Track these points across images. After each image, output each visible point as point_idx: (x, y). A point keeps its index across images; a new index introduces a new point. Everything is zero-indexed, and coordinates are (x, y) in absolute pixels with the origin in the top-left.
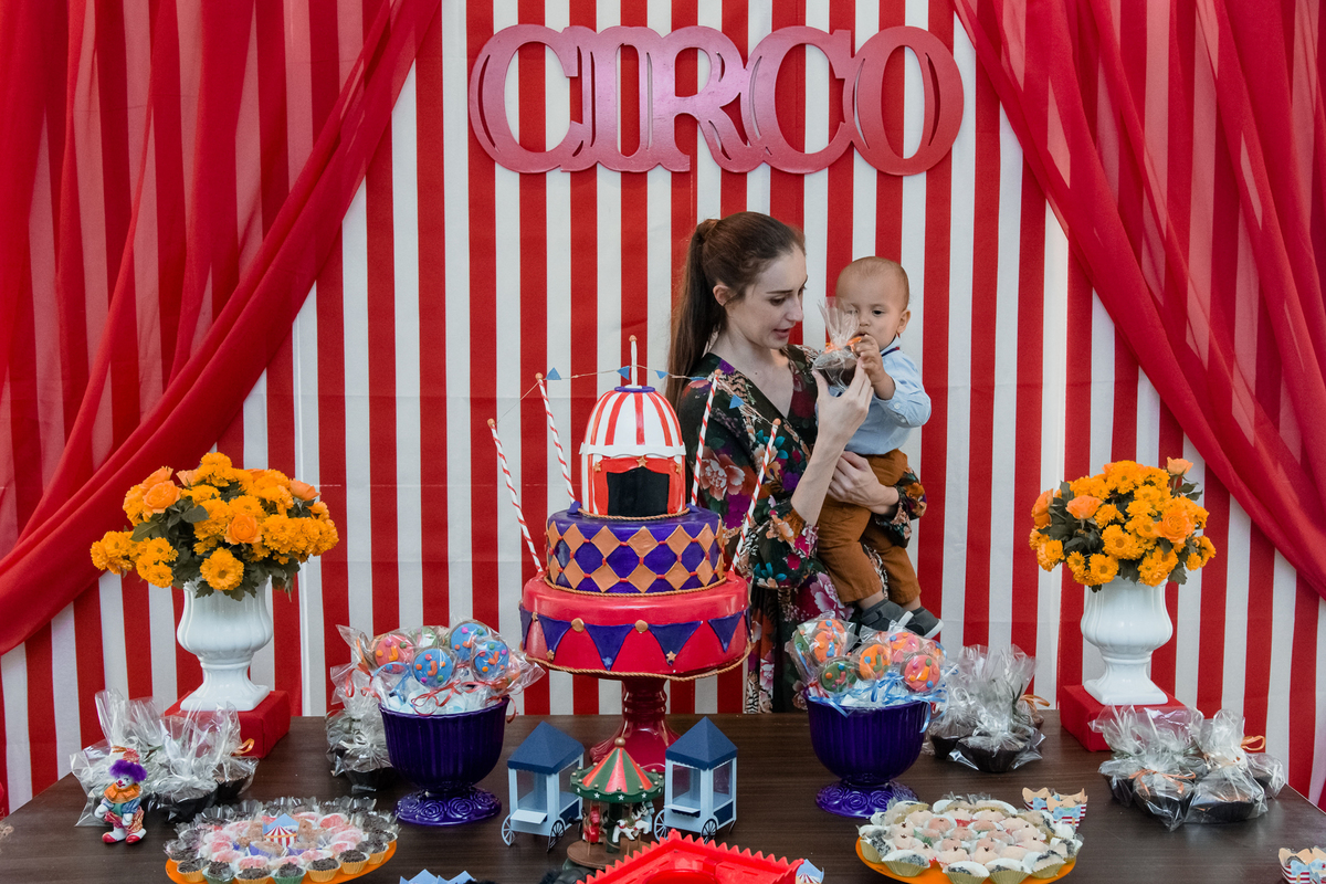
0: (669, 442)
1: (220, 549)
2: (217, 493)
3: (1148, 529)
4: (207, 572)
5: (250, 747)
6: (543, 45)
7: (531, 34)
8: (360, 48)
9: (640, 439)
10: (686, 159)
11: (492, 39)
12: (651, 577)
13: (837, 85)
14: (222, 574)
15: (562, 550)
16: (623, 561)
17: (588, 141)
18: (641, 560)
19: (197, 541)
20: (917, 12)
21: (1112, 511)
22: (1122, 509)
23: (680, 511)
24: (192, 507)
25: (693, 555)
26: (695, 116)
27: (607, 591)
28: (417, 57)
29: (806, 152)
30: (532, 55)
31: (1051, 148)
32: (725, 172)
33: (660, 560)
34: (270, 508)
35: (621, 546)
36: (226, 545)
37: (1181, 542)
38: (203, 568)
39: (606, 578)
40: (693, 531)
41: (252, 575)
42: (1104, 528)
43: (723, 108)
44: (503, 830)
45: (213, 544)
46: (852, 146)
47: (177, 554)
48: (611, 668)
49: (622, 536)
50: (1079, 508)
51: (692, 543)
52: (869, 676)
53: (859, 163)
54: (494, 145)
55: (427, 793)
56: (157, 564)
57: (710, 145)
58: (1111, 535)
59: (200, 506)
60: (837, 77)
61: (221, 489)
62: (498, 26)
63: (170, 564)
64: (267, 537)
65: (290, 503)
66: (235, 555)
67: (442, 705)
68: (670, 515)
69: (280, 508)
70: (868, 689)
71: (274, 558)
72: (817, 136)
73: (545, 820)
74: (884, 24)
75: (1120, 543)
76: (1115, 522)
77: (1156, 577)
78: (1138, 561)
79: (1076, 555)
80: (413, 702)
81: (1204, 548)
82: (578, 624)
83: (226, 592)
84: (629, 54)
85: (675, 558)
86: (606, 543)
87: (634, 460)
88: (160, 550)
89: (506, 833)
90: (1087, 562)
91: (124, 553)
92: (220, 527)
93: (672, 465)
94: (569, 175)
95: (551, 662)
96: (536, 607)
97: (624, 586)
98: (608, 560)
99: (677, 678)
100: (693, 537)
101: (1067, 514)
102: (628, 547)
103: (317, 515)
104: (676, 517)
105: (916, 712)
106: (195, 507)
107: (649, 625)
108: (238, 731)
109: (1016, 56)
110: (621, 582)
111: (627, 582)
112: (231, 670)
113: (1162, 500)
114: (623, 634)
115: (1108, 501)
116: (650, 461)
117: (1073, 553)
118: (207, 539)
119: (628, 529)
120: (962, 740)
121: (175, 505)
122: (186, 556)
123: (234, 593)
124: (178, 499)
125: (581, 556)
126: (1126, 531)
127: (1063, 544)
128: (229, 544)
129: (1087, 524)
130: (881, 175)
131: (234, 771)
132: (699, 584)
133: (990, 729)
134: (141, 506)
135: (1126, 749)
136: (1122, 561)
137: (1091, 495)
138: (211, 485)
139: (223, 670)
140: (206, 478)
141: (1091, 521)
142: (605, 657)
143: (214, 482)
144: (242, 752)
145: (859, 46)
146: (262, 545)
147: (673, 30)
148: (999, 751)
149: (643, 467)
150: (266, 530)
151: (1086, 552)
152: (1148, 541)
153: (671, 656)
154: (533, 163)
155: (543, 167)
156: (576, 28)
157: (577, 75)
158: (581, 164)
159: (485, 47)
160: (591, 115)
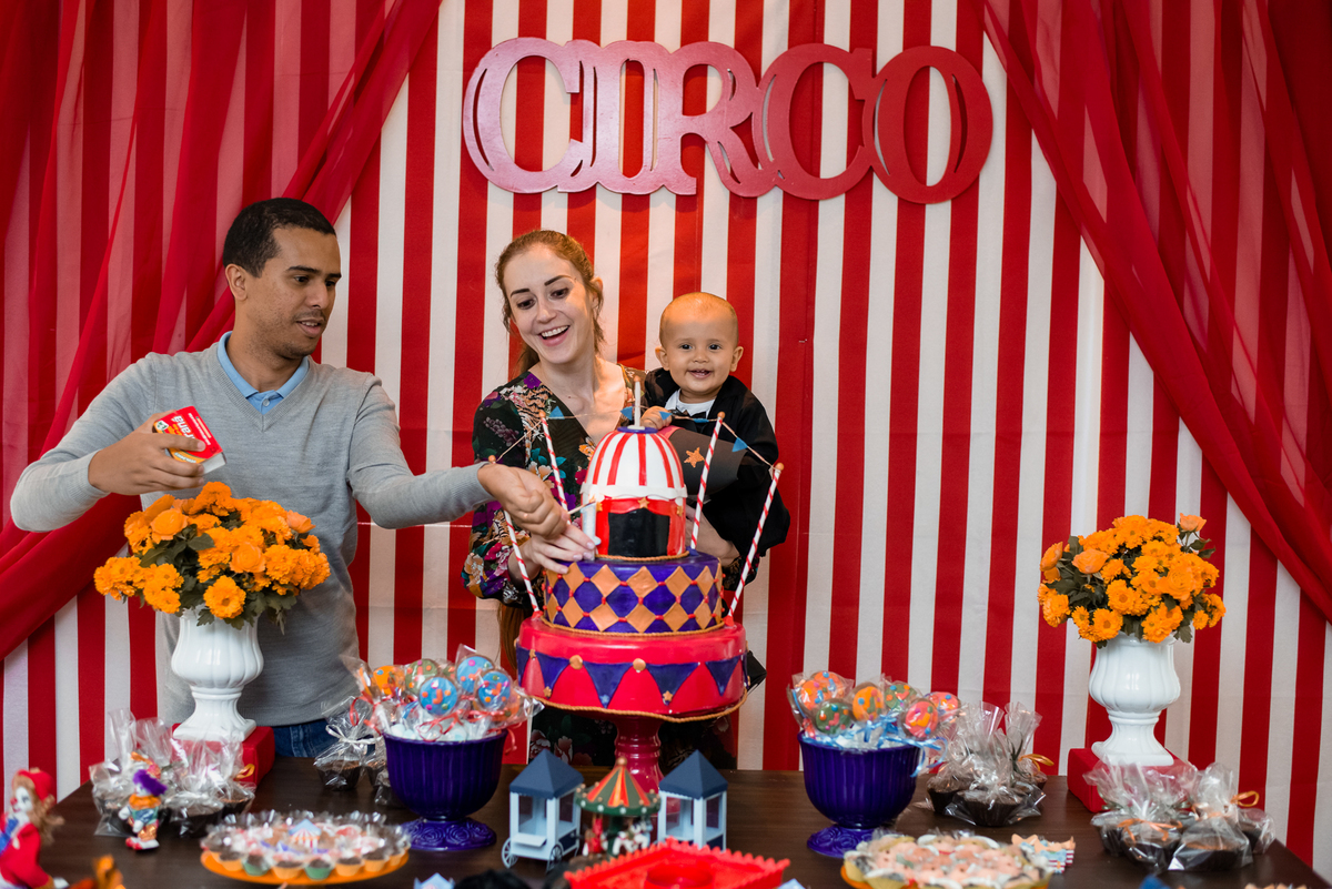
0: (671, 484)
1: (223, 577)
2: (219, 522)
3: (1153, 584)
4: (210, 598)
5: (251, 773)
6: (545, 59)
7: (531, 47)
8: (351, 62)
9: (642, 481)
10: (693, 182)
11: (490, 52)
12: (651, 617)
13: (856, 106)
14: (226, 602)
15: (560, 589)
16: (622, 601)
17: (587, 161)
18: (640, 600)
19: (201, 568)
20: (944, 32)
21: (1118, 566)
22: (1128, 563)
23: (680, 553)
24: (196, 535)
25: (691, 599)
26: (703, 136)
27: (606, 631)
28: (411, 71)
29: (822, 177)
30: (531, 72)
31: (1087, 180)
32: (733, 197)
33: (659, 601)
34: (270, 538)
35: (621, 585)
36: (228, 573)
37: (1185, 597)
38: (207, 596)
39: (604, 618)
40: (693, 573)
41: (252, 604)
42: (1110, 583)
43: (733, 128)
44: (503, 852)
45: (216, 572)
46: (870, 170)
47: (183, 581)
48: (608, 706)
49: (622, 576)
50: (1086, 562)
51: (691, 586)
52: (862, 717)
53: (878, 187)
54: (487, 162)
55: (425, 821)
56: (163, 589)
57: (719, 167)
58: (1115, 590)
59: (204, 535)
60: (856, 98)
61: (221, 518)
62: (496, 39)
63: (176, 590)
64: (270, 568)
65: (289, 534)
66: (238, 584)
67: (446, 733)
68: (669, 557)
69: (280, 539)
70: (860, 732)
71: (274, 588)
72: (833, 159)
73: (545, 843)
74: (907, 45)
75: (1123, 599)
76: (1121, 576)
77: (1158, 633)
78: (1143, 617)
79: (1081, 610)
80: (418, 729)
81: (1215, 607)
82: (576, 661)
83: (228, 621)
84: (634, 69)
85: (673, 599)
86: (606, 583)
87: (635, 501)
88: (167, 577)
89: (506, 855)
90: (1091, 616)
91: (129, 578)
92: (224, 555)
93: (673, 507)
94: (566, 196)
95: (548, 699)
96: (533, 645)
97: (623, 626)
98: (607, 599)
99: (673, 720)
100: (693, 579)
101: (1074, 568)
102: (627, 586)
103: (308, 548)
104: (676, 559)
105: (910, 755)
106: (199, 535)
107: (647, 664)
108: (241, 754)
109: (1050, 81)
110: (620, 622)
111: (626, 622)
112: (222, 701)
113: (1170, 556)
114: (621, 672)
115: (1116, 556)
116: (653, 503)
117: (1078, 608)
118: (210, 567)
119: (628, 569)
120: (959, 794)
121: (181, 532)
122: (191, 582)
123: (234, 622)
124: (185, 526)
125: (580, 594)
126: (1131, 586)
127: (1069, 598)
128: (233, 572)
129: (1093, 578)
130: (902, 204)
131: (236, 794)
132: (697, 627)
133: (987, 782)
134: (144, 533)
135: (1117, 801)
136: (1126, 617)
137: (1099, 549)
138: (212, 513)
139: (214, 701)
140: (208, 508)
141: (1096, 576)
142: (603, 695)
143: (215, 511)
144: (243, 777)
145: (880, 65)
146: (265, 575)
147: (683, 44)
148: (995, 805)
149: (644, 509)
150: (269, 559)
151: (1091, 607)
152: (1153, 597)
153: (667, 696)
154: (528, 182)
155: (540, 186)
156: (579, 41)
157: (578, 91)
158: (580, 185)
159: (482, 61)
160: (592, 134)
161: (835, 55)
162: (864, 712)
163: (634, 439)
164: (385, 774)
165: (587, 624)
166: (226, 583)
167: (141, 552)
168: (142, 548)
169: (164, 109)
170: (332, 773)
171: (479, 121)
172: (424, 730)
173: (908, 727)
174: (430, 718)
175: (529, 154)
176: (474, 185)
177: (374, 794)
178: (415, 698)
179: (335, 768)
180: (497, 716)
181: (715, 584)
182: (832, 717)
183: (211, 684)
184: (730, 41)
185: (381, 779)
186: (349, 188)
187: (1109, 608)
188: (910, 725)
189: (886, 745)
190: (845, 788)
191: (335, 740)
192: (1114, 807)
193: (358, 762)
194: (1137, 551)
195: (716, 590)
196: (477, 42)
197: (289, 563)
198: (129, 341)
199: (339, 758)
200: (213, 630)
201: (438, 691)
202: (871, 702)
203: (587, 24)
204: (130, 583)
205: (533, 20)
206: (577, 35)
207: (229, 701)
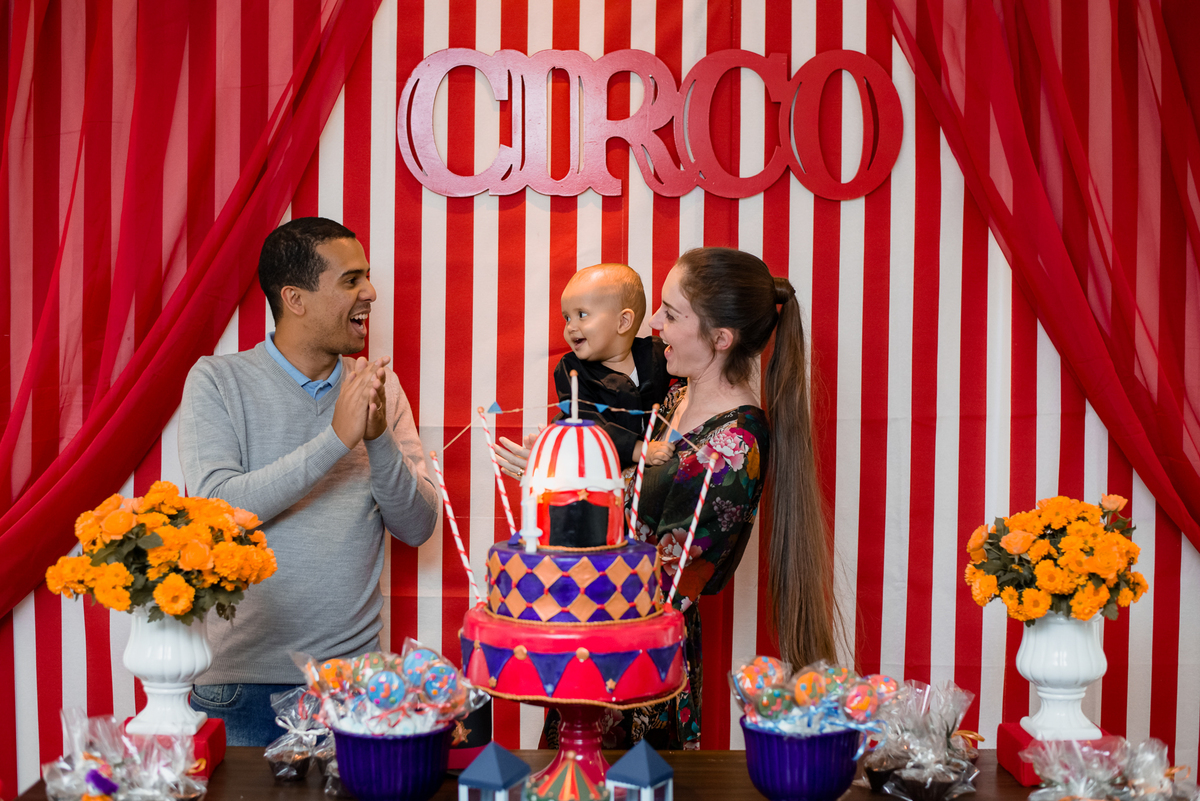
0: (609, 476)
1: (173, 575)
2: (168, 520)
3: (1080, 564)
4: (160, 596)
5: (203, 767)
6: (474, 68)
7: (462, 57)
8: (290, 73)
9: (582, 473)
10: (618, 183)
11: (422, 63)
12: (593, 607)
13: (773, 109)
14: (175, 599)
15: (503, 580)
16: (564, 591)
17: (517, 165)
18: (582, 590)
19: (149, 566)
20: (854, 36)
21: (1044, 546)
22: (1054, 544)
23: (619, 542)
24: (145, 534)
25: (632, 587)
26: (628, 139)
27: (549, 621)
28: (347, 82)
29: (741, 176)
30: (461, 81)
31: (993, 174)
32: (657, 197)
33: (600, 591)
34: (217, 535)
35: (563, 576)
36: (177, 570)
37: (1111, 577)
38: (158, 593)
39: (547, 608)
40: (632, 562)
41: (201, 600)
42: (1037, 563)
43: (656, 132)
45: (165, 570)
46: (788, 170)
47: (132, 579)
48: (553, 695)
49: (563, 567)
50: (1013, 543)
51: (631, 574)
52: (805, 702)
53: (795, 186)
54: (421, 168)
56: (114, 588)
57: (643, 168)
58: (1043, 570)
59: (153, 533)
60: (775, 100)
61: (170, 517)
62: (428, 50)
63: (126, 588)
64: (218, 564)
65: (236, 531)
66: (188, 581)
67: (394, 726)
68: (609, 547)
69: (227, 535)
70: (802, 717)
71: (222, 584)
72: (752, 160)
74: (820, 48)
75: (1052, 578)
76: (1048, 557)
77: (1087, 611)
78: (1071, 596)
79: (1010, 590)
80: (365, 723)
81: (1138, 584)
82: (521, 652)
83: (177, 617)
84: (560, 76)
85: (615, 588)
86: (548, 574)
87: (574, 493)
88: (117, 575)
90: (1020, 596)
91: (80, 577)
92: (172, 553)
93: (611, 497)
94: (497, 199)
95: (493, 689)
96: (477, 635)
97: (565, 616)
98: (550, 590)
99: (616, 707)
100: (633, 568)
101: (1001, 549)
102: (569, 577)
103: (256, 544)
104: (615, 549)
105: (851, 738)
106: (149, 534)
107: (590, 653)
108: (192, 750)
109: (956, 83)
110: (562, 612)
111: (568, 612)
112: (174, 695)
113: (1094, 536)
114: (565, 662)
115: (1042, 537)
116: (591, 494)
117: (1006, 588)
118: (160, 565)
119: (569, 560)
120: (896, 772)
121: (131, 532)
122: (141, 581)
123: (184, 618)
124: (134, 525)
125: (523, 586)
126: (1059, 566)
127: (998, 578)
128: (181, 570)
129: (1021, 559)
130: (818, 200)
131: (189, 789)
132: (638, 615)
133: (924, 761)
134: (94, 532)
135: (1053, 778)
136: (1054, 596)
137: (1025, 530)
138: (160, 512)
139: (166, 695)
140: (157, 506)
141: (1024, 556)
142: (547, 684)
143: (163, 508)
144: (194, 771)
145: (795, 69)
146: (213, 572)
147: (606, 53)
148: (933, 783)
149: (583, 501)
150: (217, 557)
151: (1019, 587)
152: (1080, 576)
153: (611, 684)
154: (461, 187)
155: (471, 191)
156: (507, 51)
157: (507, 98)
158: (510, 188)
159: (415, 71)
160: (521, 139)
161: (751, 60)
162: (806, 698)
163: (572, 433)
164: (334, 764)
165: (529, 614)
166: (176, 580)
167: (92, 551)
168: (92, 547)
169: (111, 122)
170: (282, 764)
171: (413, 129)
172: (373, 723)
173: (848, 711)
174: (378, 712)
175: (461, 160)
176: (409, 190)
177: (323, 784)
178: (363, 691)
179: (285, 759)
180: (444, 708)
181: (654, 573)
182: (774, 703)
183: (163, 679)
184: (651, 48)
185: (330, 770)
186: (288, 196)
187: (1036, 587)
188: (850, 708)
189: (828, 730)
190: (788, 772)
191: (284, 731)
192: (1050, 784)
193: (307, 752)
194: (1063, 531)
195: (655, 578)
196: (410, 53)
197: (237, 559)
198: (81, 345)
199: (288, 749)
200: (163, 627)
201: (385, 686)
202: (813, 688)
203: (514, 35)
204: (81, 582)
205: (462, 33)
206: (505, 45)
207: (180, 695)
